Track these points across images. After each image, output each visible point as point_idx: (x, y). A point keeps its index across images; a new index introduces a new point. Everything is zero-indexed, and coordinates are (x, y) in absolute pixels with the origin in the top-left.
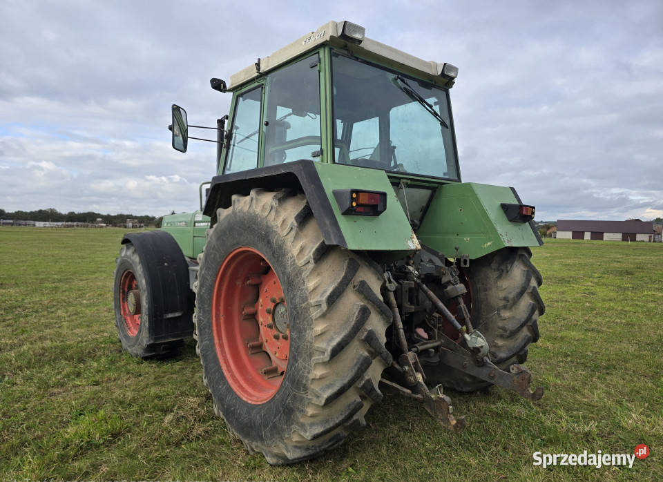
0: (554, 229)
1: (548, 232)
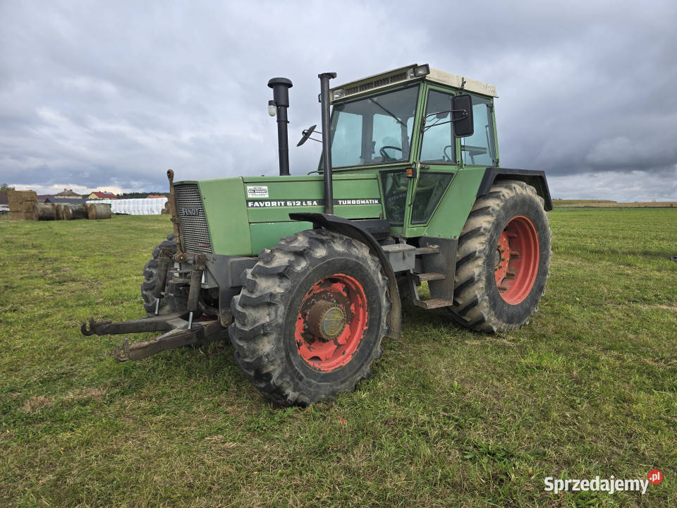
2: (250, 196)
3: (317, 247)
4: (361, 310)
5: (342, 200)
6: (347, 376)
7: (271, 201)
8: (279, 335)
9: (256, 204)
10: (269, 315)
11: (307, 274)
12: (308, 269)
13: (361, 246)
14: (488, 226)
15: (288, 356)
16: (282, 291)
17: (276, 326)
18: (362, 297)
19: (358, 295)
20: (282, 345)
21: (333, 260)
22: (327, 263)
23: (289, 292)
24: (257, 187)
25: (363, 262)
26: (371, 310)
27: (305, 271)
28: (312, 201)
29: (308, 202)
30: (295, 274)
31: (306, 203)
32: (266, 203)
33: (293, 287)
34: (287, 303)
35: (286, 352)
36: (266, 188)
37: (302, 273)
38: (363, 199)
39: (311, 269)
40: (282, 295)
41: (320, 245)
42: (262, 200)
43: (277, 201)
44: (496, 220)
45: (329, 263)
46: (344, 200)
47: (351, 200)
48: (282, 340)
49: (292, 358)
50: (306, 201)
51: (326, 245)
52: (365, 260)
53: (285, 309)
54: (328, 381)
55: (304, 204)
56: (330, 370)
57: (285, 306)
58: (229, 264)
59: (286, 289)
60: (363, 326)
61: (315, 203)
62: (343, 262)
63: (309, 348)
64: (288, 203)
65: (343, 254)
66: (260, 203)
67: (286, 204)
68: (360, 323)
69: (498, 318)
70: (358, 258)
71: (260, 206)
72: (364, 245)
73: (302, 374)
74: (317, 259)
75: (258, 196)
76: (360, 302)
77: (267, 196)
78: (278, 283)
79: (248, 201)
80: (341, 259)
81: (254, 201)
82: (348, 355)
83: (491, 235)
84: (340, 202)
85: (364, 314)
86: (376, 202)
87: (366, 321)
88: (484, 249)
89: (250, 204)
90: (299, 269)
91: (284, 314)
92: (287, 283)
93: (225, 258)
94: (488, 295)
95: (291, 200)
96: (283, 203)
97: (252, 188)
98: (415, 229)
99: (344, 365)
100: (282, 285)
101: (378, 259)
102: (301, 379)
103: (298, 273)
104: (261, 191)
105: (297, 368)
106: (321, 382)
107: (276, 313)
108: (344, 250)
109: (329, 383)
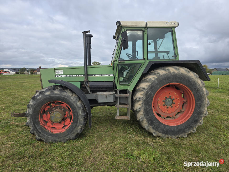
0: (36, 71)
1: (34, 72)
2: (56, 74)
5: (95, 74)
6: (62, 136)
7: (64, 75)
8: (31, 117)
9: (59, 76)
10: (28, 111)
11: (41, 100)
13: (68, 92)
14: (146, 87)
15: (34, 125)
17: (30, 114)
20: (32, 121)
22: (50, 97)
24: (59, 71)
27: (40, 99)
28: (81, 75)
29: (79, 75)
30: (37, 100)
31: (78, 76)
32: (62, 76)
33: (36, 103)
34: (33, 108)
35: (33, 123)
36: (62, 71)
37: (39, 99)
38: (105, 74)
39: (43, 98)
40: (32, 105)
42: (61, 75)
43: (66, 75)
44: (151, 84)
46: (96, 74)
47: (99, 74)
48: (32, 119)
49: (36, 126)
50: (78, 75)
51: (50, 91)
53: (33, 110)
55: (77, 76)
56: (55, 133)
59: (33, 104)
61: (82, 76)
63: (52, 124)
64: (71, 76)
66: (60, 76)
67: (70, 76)
69: (155, 130)
71: (60, 77)
73: (41, 131)
74: (46, 95)
75: (59, 73)
77: (62, 73)
78: (32, 101)
79: (55, 75)
81: (58, 75)
83: (147, 91)
84: (94, 75)
86: (112, 75)
88: (143, 97)
89: (56, 76)
91: (32, 111)
92: (34, 102)
94: (146, 118)
95: (72, 75)
96: (69, 76)
97: (57, 71)
98: (122, 86)
99: (62, 132)
102: (40, 133)
104: (60, 72)
105: (38, 129)
106: (49, 136)
107: (30, 111)
108: (58, 93)
109: (53, 137)
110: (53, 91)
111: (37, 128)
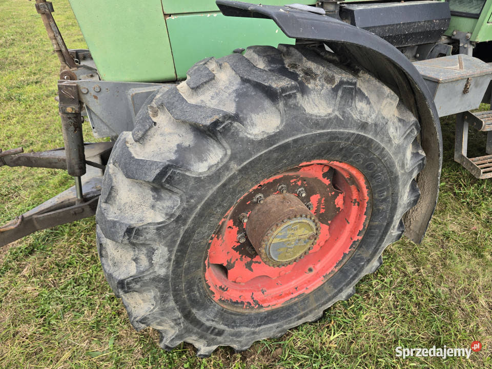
3: (257, 109)
4: (355, 208)
8: (163, 292)
10: (136, 260)
11: (224, 180)
12: (226, 167)
13: (380, 95)
15: (187, 316)
16: (160, 218)
17: (154, 279)
18: (359, 190)
19: (353, 187)
20: (172, 304)
21: (295, 141)
22: (280, 148)
23: (177, 220)
25: (376, 133)
26: (374, 212)
27: (216, 173)
30: (192, 183)
33: (188, 210)
35: (183, 312)
37: (210, 177)
39: (235, 167)
40: (160, 228)
41: (267, 103)
45: (285, 147)
49: (199, 314)
51: (281, 104)
52: (380, 128)
53: (170, 251)
54: (273, 321)
57: (170, 246)
58: (130, 97)
59: (170, 215)
60: (352, 232)
62: (323, 141)
63: (249, 266)
65: (328, 122)
68: (349, 227)
70: (364, 126)
72: (387, 90)
73: (223, 327)
74: (252, 142)
76: (355, 197)
78: (151, 200)
80: (321, 135)
82: (317, 275)
85: (359, 217)
87: (361, 228)
90: (200, 168)
91: (169, 259)
92: (172, 202)
93: (121, 87)
99: (307, 292)
100: (159, 204)
101: (413, 119)
102: (220, 333)
103: (198, 180)
105: (208, 324)
106: (259, 325)
107: (150, 259)
108: (330, 111)
109: (276, 324)
110: (297, 107)
111: (203, 320)
